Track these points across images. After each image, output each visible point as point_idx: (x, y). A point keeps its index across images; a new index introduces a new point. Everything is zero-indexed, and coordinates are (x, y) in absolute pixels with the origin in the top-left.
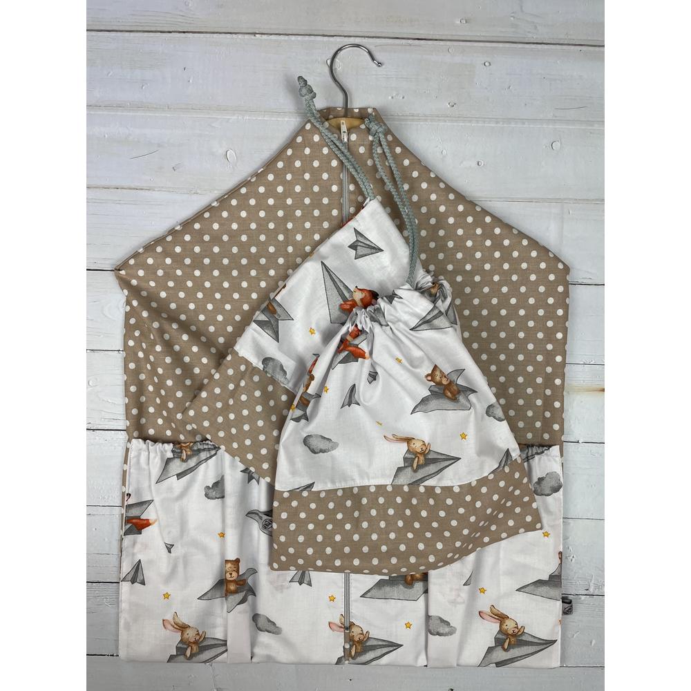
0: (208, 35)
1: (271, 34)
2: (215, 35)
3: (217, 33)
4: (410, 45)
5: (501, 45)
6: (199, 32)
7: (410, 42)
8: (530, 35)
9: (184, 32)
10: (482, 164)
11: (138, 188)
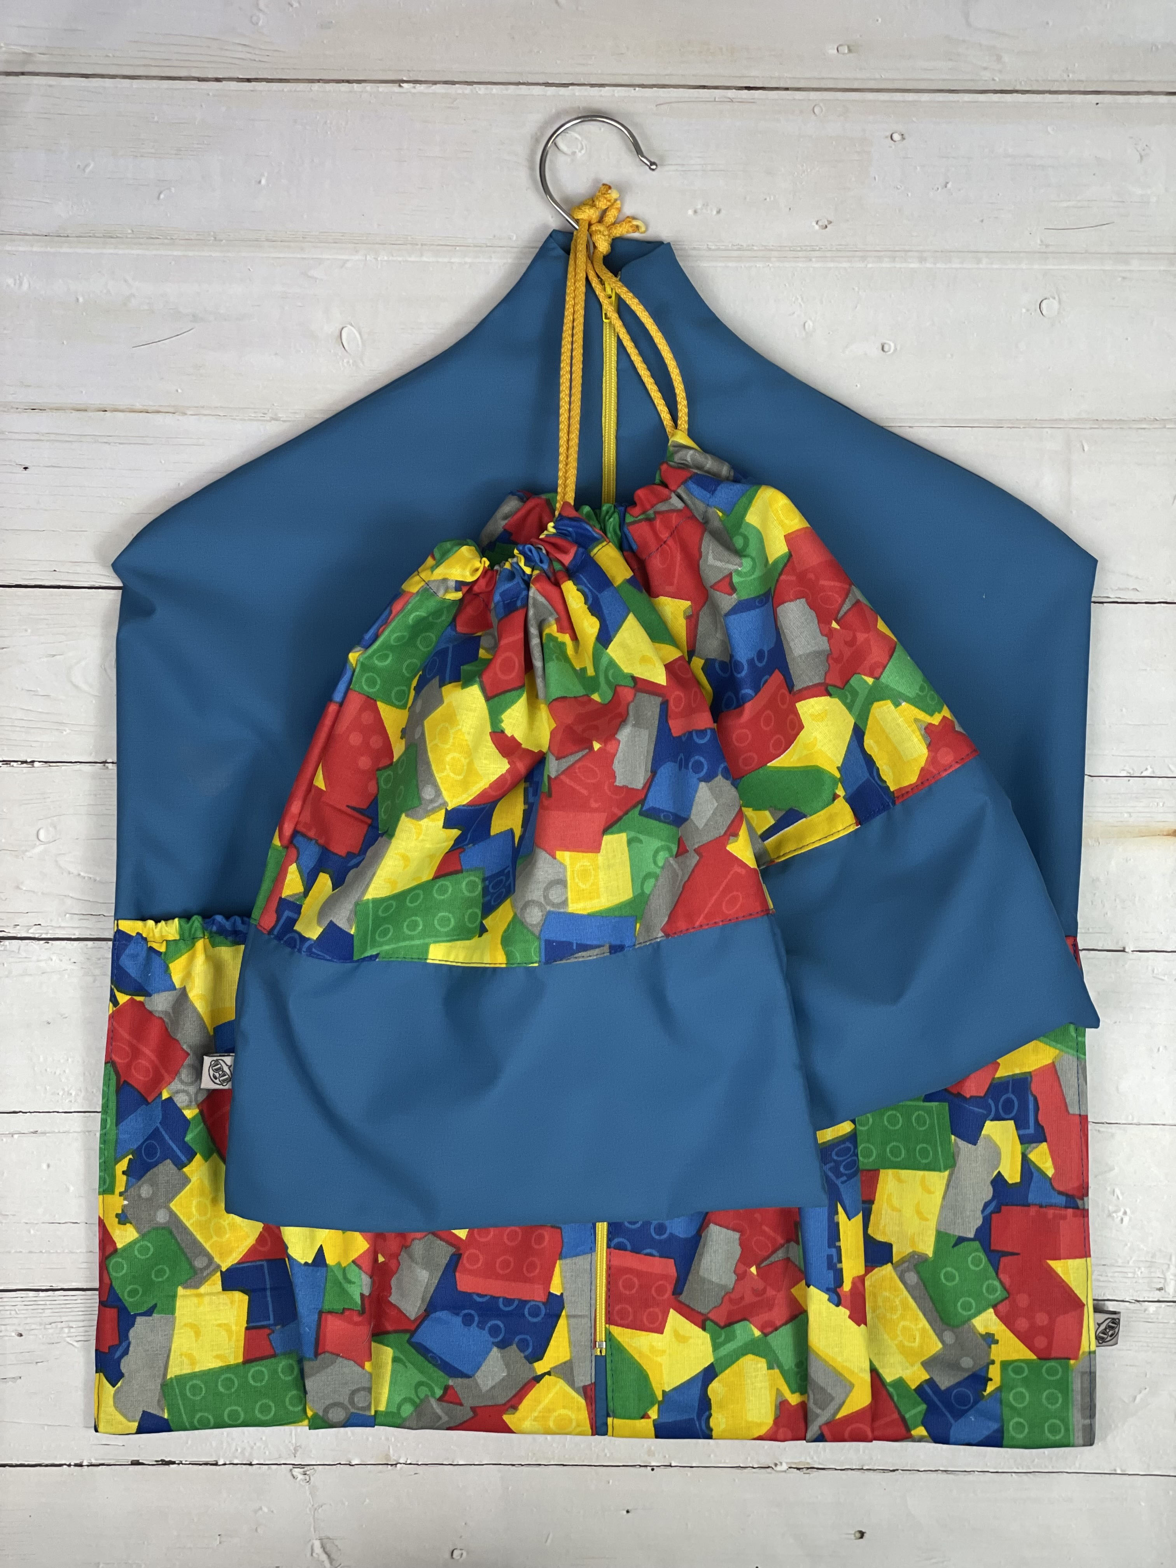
0: (301, 86)
1: (435, 83)
2: (316, 86)
3: (319, 81)
4: (731, 101)
5: (925, 97)
6: (281, 81)
7: (731, 93)
8: (987, 75)
9: (249, 80)
10: (891, 346)
11: (150, 409)
